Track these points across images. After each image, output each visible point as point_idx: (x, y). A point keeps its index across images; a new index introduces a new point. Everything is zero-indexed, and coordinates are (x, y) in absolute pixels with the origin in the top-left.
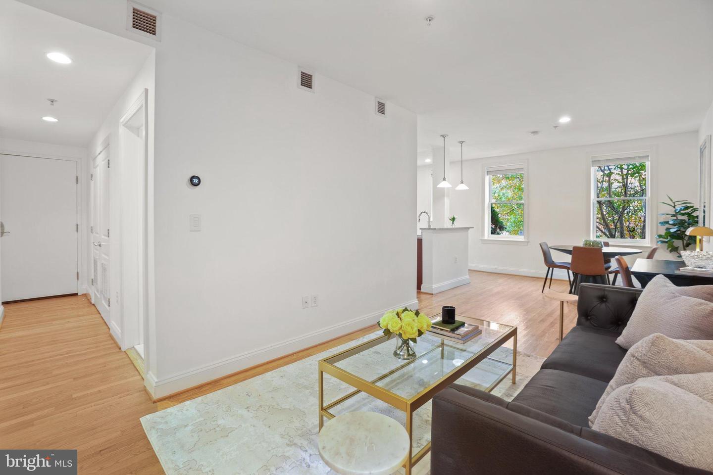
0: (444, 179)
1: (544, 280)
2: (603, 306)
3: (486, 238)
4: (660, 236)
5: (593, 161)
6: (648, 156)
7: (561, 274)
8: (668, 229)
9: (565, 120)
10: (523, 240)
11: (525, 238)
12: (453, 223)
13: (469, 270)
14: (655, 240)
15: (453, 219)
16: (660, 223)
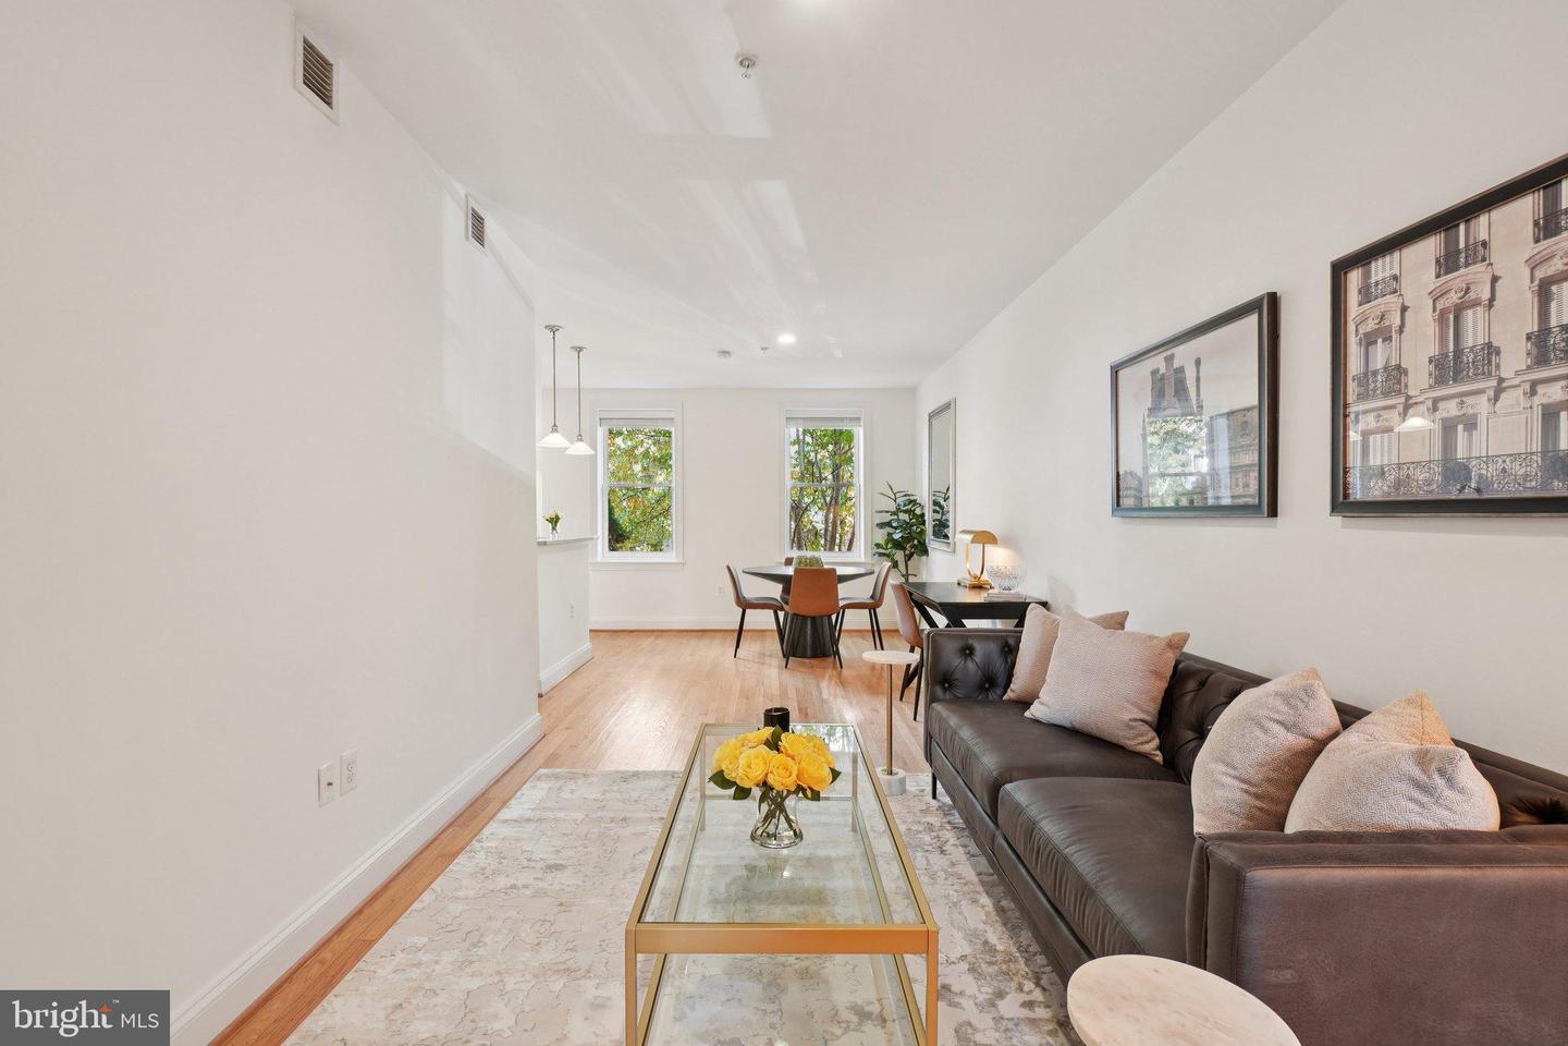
0: (555, 428)
1: (736, 634)
2: (971, 666)
3: (599, 559)
4: (878, 545)
5: (787, 418)
6: (859, 419)
7: (763, 619)
8: (889, 534)
9: (787, 339)
10: (674, 561)
11: (677, 555)
12: (554, 529)
13: (591, 631)
14: (870, 555)
15: (554, 521)
16: (877, 525)
